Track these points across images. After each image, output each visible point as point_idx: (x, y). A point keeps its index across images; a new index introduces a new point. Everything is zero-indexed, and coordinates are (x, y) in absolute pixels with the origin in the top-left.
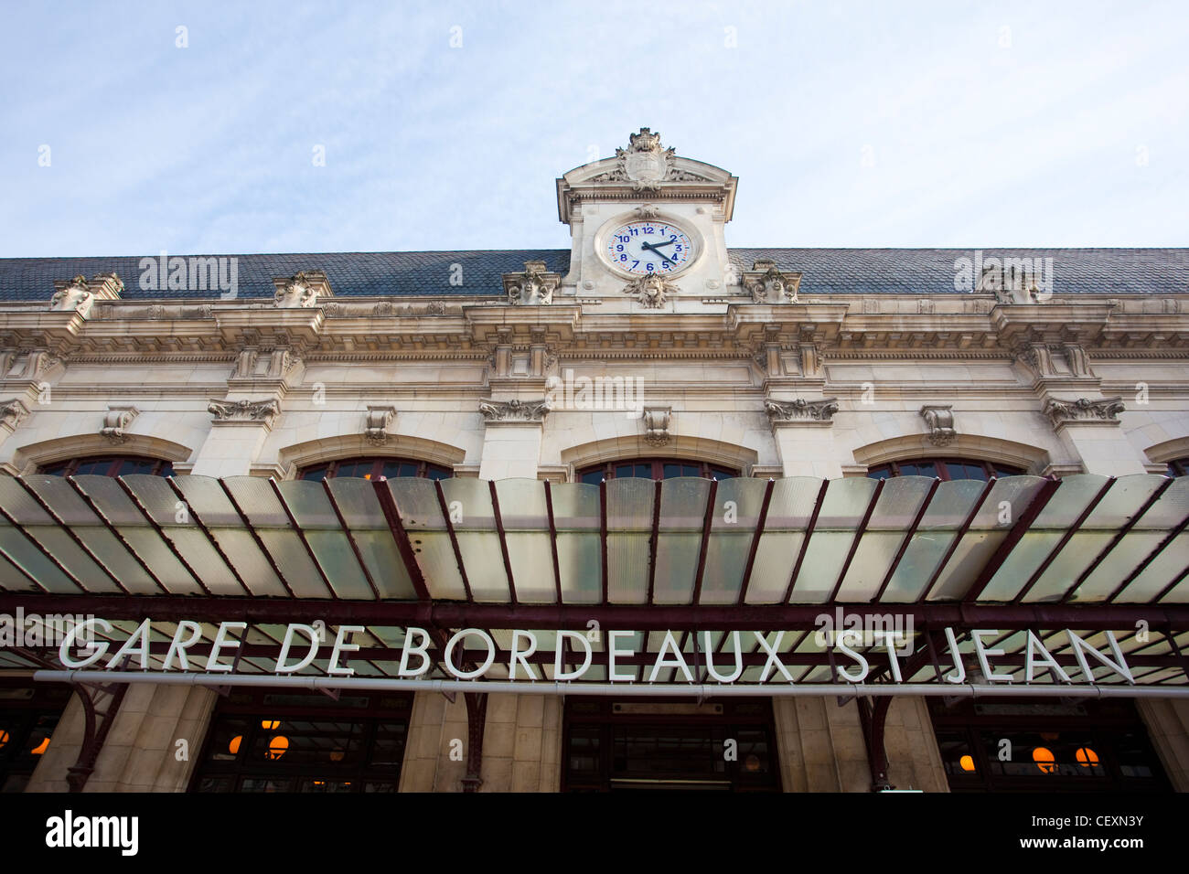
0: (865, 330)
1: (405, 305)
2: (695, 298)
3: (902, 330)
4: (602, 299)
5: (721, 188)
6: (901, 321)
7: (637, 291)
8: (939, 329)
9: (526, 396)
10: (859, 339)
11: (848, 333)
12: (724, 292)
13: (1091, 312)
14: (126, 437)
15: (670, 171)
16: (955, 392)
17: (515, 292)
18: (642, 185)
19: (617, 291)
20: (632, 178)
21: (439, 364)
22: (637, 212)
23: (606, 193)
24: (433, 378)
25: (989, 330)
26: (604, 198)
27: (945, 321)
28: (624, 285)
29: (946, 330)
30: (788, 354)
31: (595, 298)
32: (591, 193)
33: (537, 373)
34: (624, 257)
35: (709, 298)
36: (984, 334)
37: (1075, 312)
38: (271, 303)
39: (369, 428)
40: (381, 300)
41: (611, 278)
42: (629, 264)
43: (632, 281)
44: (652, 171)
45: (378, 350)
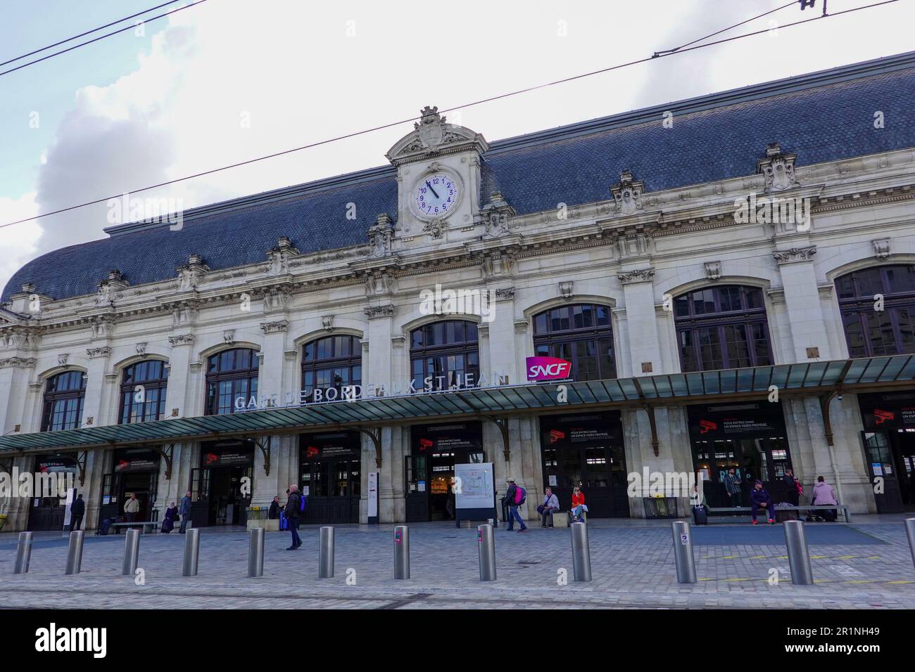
0: (532, 243)
1: (326, 256)
2: (458, 229)
3: (551, 240)
4: (414, 237)
5: (473, 143)
6: (550, 235)
7: (430, 230)
8: (571, 236)
9: (384, 302)
10: (530, 247)
11: (524, 246)
12: (471, 222)
13: (648, 216)
14: (234, 343)
15: (444, 134)
16: (578, 270)
17: (372, 242)
18: (429, 151)
19: (421, 230)
20: (425, 145)
21: (347, 287)
22: (429, 170)
23: (412, 158)
24: (345, 295)
25: (597, 232)
26: (412, 162)
27: (574, 231)
28: (423, 225)
29: (575, 236)
30: (497, 261)
31: (410, 238)
32: (403, 161)
33: (387, 289)
34: (424, 204)
35: (464, 228)
36: (595, 235)
37: (640, 218)
38: (268, 263)
39: (325, 326)
40: (314, 255)
41: (417, 222)
42: (426, 209)
43: (427, 222)
44: (433, 140)
45: (320, 284)
